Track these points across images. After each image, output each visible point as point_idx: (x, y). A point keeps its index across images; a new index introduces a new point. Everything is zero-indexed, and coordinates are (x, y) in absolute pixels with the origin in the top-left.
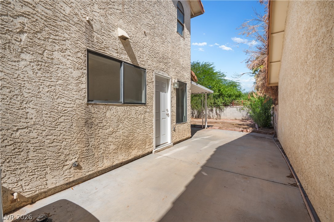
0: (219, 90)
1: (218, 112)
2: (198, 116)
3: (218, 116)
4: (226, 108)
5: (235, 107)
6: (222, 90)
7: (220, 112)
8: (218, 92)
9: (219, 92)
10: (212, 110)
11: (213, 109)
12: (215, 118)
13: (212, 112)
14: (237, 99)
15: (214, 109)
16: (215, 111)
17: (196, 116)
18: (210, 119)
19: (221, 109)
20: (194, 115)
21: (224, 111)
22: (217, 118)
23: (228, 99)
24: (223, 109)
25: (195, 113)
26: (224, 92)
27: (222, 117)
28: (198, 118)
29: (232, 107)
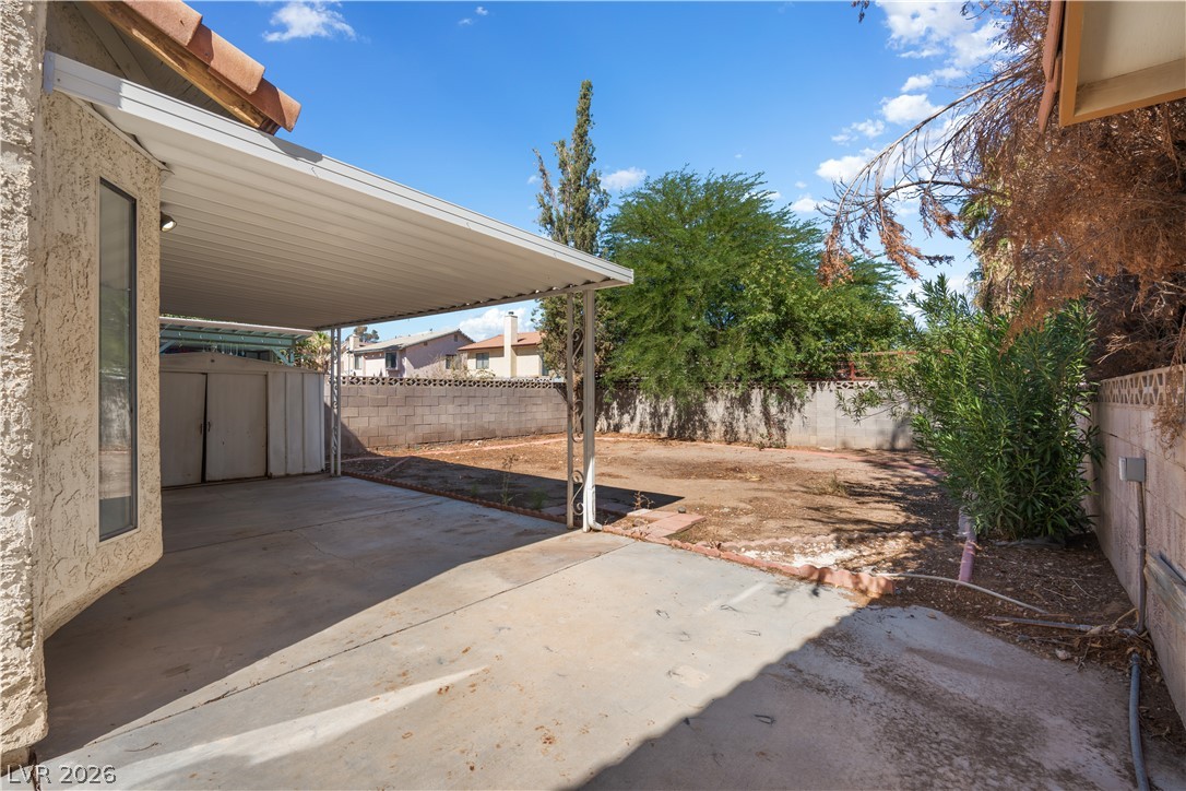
0: (779, 302)
1: (773, 410)
2: (682, 428)
3: (774, 431)
4: (814, 389)
5: (861, 383)
6: (791, 299)
7: (782, 411)
8: (770, 311)
9: (776, 310)
10: (744, 402)
11: (749, 396)
12: (757, 439)
13: (747, 411)
14: (872, 347)
15: (756, 395)
16: (759, 403)
17: (671, 429)
18: (733, 446)
19: (790, 398)
20: (663, 422)
21: (802, 405)
22: (765, 441)
23: (819, 344)
24: (800, 396)
25: (666, 414)
26: (800, 312)
27: (790, 438)
28: (681, 438)
29: (847, 383)
